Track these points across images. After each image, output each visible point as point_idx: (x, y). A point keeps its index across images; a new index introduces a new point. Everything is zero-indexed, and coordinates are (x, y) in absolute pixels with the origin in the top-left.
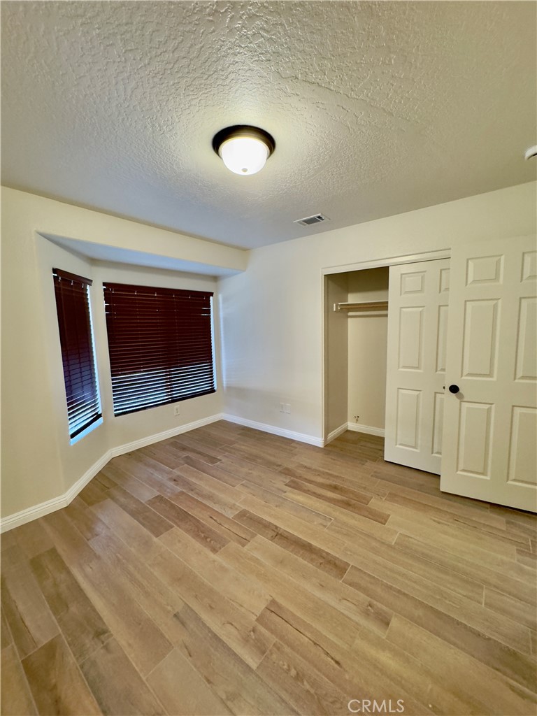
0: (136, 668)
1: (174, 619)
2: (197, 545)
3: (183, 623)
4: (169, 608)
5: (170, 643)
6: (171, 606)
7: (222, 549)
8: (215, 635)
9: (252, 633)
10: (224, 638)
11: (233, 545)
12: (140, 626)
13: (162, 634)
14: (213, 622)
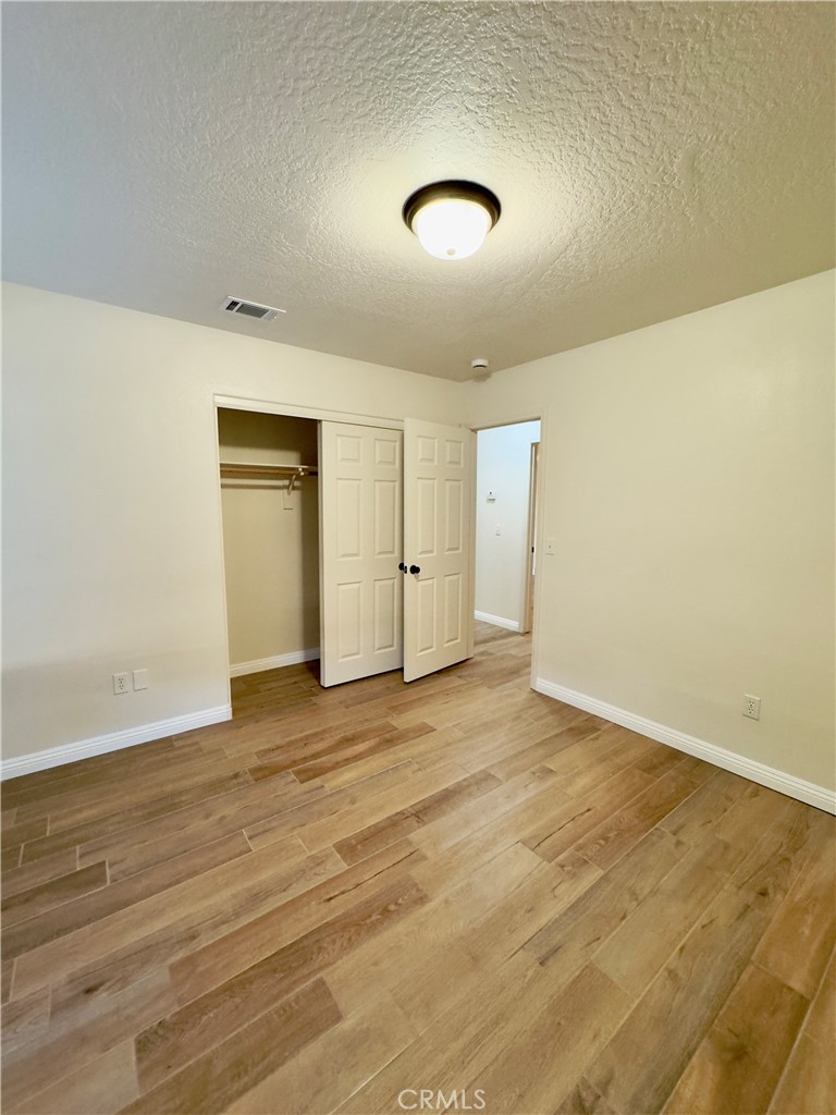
0: (626, 1016)
1: (549, 963)
2: (399, 929)
3: (556, 950)
4: (530, 973)
5: (587, 967)
6: (527, 969)
7: (421, 887)
8: (570, 907)
9: (566, 868)
10: (573, 898)
11: (418, 872)
12: (562, 1022)
13: (574, 982)
14: (551, 911)
